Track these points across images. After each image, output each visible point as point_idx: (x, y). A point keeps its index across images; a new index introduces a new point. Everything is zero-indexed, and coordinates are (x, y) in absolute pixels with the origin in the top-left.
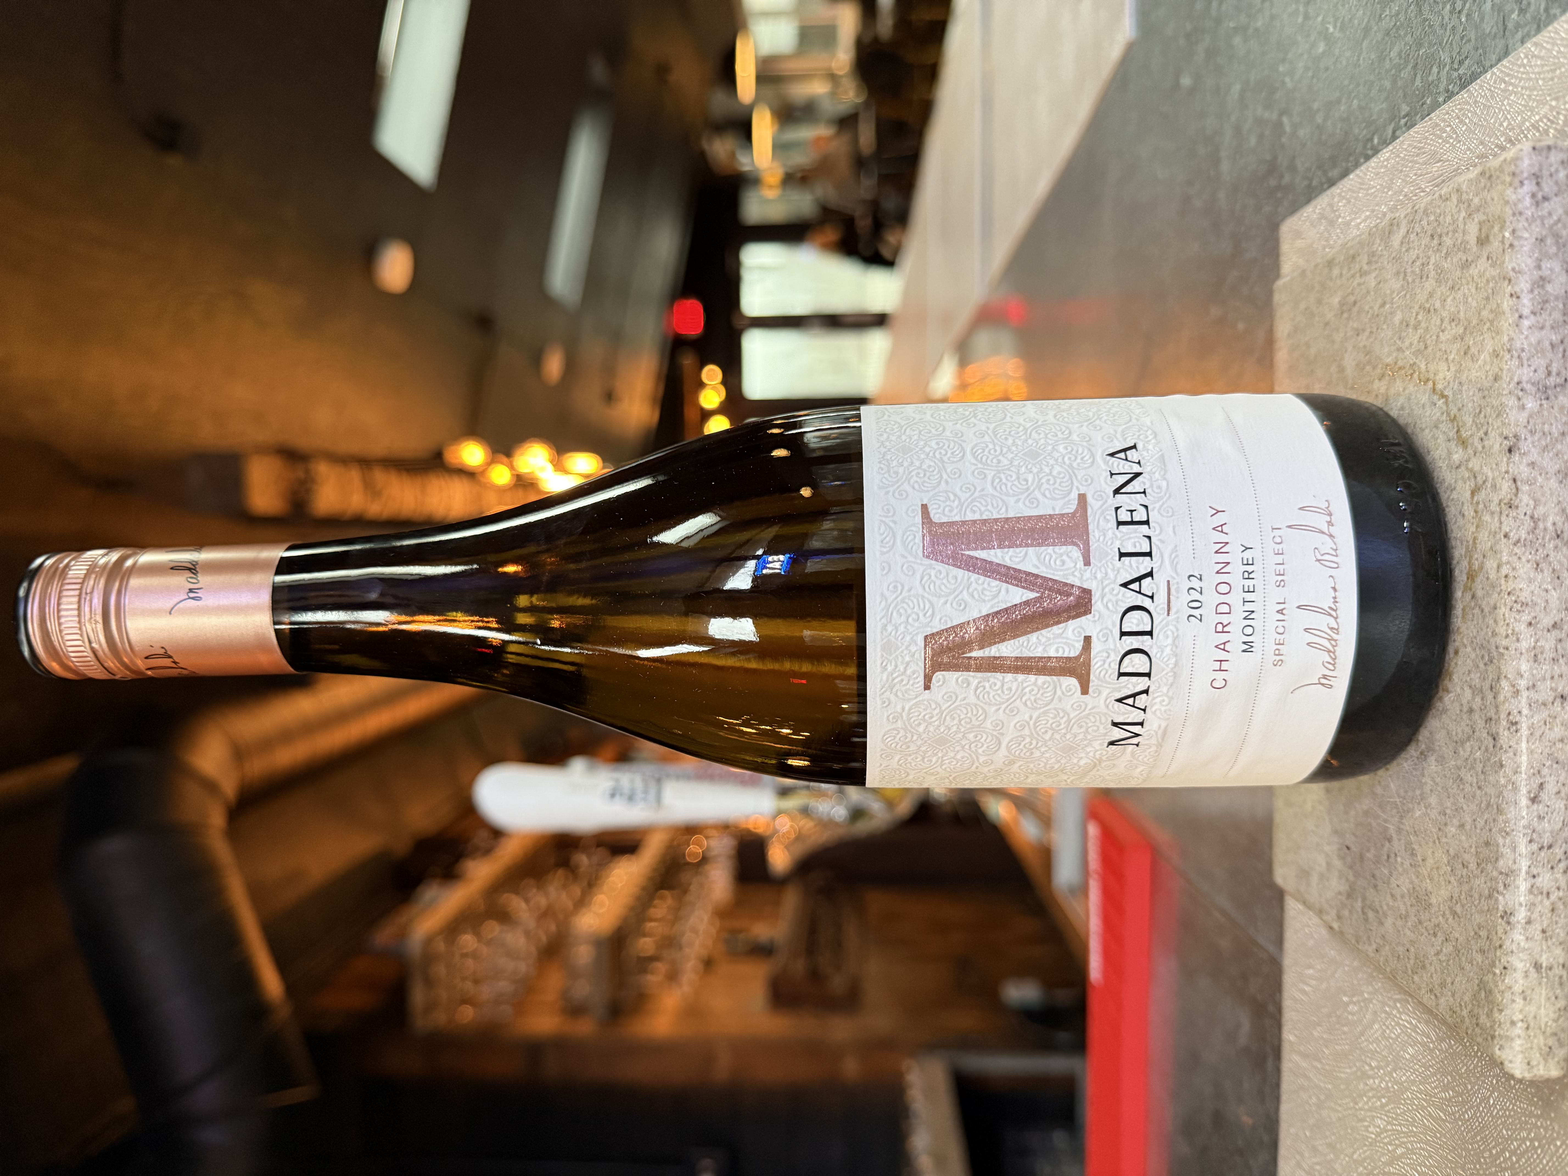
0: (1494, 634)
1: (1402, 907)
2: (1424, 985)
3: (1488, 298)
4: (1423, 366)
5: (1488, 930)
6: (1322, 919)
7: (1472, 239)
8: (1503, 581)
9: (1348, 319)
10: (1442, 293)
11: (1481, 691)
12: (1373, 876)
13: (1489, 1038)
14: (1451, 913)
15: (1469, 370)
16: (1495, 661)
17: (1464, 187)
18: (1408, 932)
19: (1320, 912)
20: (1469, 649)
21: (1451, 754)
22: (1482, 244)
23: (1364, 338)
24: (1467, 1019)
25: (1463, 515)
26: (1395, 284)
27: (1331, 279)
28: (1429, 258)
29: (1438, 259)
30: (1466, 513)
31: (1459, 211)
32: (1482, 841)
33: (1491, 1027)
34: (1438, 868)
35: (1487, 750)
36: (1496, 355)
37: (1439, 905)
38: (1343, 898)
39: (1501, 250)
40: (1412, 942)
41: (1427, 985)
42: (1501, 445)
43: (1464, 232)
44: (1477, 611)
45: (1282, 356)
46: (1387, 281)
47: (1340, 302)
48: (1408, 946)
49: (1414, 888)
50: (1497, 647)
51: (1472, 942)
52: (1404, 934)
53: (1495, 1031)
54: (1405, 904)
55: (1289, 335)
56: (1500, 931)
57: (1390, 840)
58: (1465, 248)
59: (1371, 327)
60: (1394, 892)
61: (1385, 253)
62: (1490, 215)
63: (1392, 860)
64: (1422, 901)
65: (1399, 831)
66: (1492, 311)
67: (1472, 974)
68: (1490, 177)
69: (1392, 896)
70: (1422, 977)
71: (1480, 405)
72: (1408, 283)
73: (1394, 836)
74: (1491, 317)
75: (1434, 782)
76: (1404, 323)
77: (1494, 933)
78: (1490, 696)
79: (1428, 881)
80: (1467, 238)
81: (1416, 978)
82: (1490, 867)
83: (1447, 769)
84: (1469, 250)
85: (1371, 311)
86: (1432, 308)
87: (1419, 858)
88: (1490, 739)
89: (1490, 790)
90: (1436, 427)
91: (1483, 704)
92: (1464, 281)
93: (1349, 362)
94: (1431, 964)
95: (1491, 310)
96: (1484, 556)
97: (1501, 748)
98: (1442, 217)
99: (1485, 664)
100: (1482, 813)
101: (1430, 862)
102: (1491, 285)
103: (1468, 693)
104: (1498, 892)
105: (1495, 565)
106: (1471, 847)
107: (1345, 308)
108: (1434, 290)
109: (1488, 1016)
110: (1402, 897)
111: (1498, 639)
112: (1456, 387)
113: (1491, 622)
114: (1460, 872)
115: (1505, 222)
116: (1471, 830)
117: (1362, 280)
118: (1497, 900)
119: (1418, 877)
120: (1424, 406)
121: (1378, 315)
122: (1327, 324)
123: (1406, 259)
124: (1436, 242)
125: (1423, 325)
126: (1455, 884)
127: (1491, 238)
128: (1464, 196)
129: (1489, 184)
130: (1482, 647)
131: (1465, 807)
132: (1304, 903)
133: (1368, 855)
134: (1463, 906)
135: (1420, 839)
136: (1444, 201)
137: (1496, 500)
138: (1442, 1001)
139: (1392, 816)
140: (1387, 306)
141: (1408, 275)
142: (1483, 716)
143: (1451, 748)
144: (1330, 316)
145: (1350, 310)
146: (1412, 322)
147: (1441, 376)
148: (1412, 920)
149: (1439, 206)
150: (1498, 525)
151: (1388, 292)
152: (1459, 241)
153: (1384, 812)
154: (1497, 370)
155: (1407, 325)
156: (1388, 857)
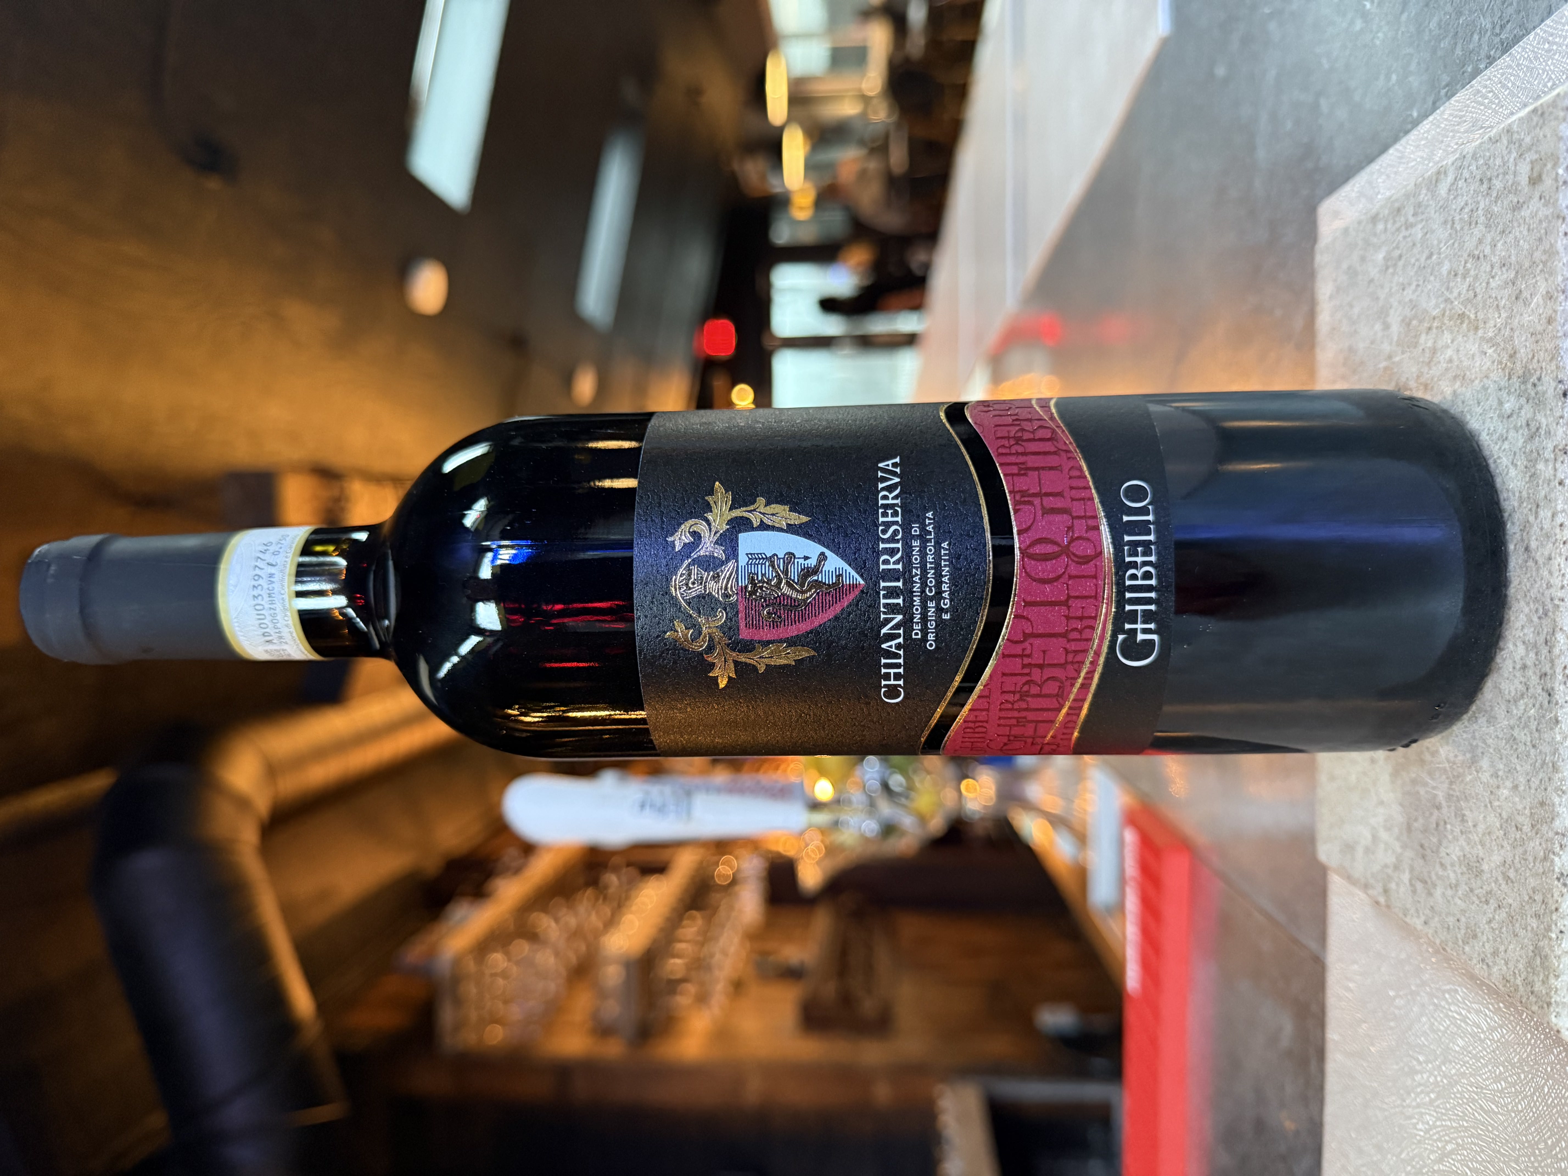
0: (1549, 586)
1: (1452, 875)
2: (1476, 955)
3: (1540, 239)
4: (1472, 316)
5: (1543, 894)
6: (1368, 894)
7: (1524, 180)
8: (1558, 530)
9: (1393, 274)
10: (1493, 239)
11: (1535, 645)
12: (1422, 846)
13: (1545, 1006)
14: (1504, 878)
15: (1521, 315)
16: (1550, 614)
17: (1515, 127)
18: (1459, 902)
19: (1366, 887)
20: (1522, 603)
21: (1503, 713)
22: (1534, 184)
23: (1410, 292)
24: (1521, 988)
25: (1516, 465)
26: (1442, 233)
27: (1375, 235)
28: (1478, 203)
29: (1487, 203)
30: (1519, 463)
31: (1510, 152)
32: (1536, 800)
33: (1547, 993)
34: (1489, 833)
35: (1541, 706)
36: (1549, 296)
37: (1492, 871)
38: (1389, 871)
39: (1554, 188)
40: (1463, 911)
41: (1479, 954)
42: (1555, 389)
43: (1515, 174)
44: (1531, 563)
45: (1324, 319)
46: (1434, 231)
47: (1384, 258)
48: (1458, 916)
49: (1464, 856)
50: (1552, 600)
51: (1527, 907)
52: (1455, 904)
53: (1551, 998)
54: (1455, 872)
55: (1331, 297)
56: (1556, 894)
57: (1439, 807)
58: (1516, 189)
59: (1418, 281)
60: (1443, 861)
61: (1431, 202)
62: (1543, 153)
63: (1441, 828)
64: (1473, 868)
65: (1449, 797)
66: (1545, 252)
67: (1526, 941)
68: (1543, 114)
69: (1442, 865)
70: (1474, 946)
71: (1533, 350)
72: (1456, 232)
73: (1444, 803)
74: (1544, 258)
75: (1486, 744)
76: (1453, 273)
77: (1549, 896)
78: (1544, 651)
79: (1480, 847)
80: (1519, 178)
81: (1467, 949)
82: (1545, 828)
83: (1499, 730)
84: (1520, 191)
85: (1417, 263)
86: (1481, 256)
87: (1470, 824)
88: (1545, 695)
89: (1546, 748)
90: (1487, 377)
91: (1537, 660)
92: (1515, 224)
93: (1395, 320)
94: (1483, 933)
95: (1544, 250)
96: (1538, 506)
97: (1557, 704)
98: (1492, 159)
99: (1540, 618)
100: (1537, 772)
101: (1481, 828)
102: (1544, 225)
103: (1521, 650)
104: (1554, 853)
105: (1549, 514)
106: (1525, 808)
107: (1389, 263)
108: (1484, 235)
109: (1543, 982)
110: (1452, 865)
111: (1552, 590)
112: (1506, 334)
113: (1546, 573)
114: (1513, 836)
115: (1558, 158)
116: (1524, 790)
117: (1407, 233)
118: (1552, 861)
119: (1468, 844)
120: (1473, 356)
121: (1424, 267)
122: (1371, 281)
123: (1454, 207)
124: (1485, 186)
125: (1472, 273)
126: (1509, 848)
127: (1544, 177)
128: (1515, 136)
129: (1541, 121)
130: (1536, 600)
131: (1519, 768)
132: (1349, 878)
133: (1416, 825)
134: (1516, 871)
135: (1471, 803)
136: (1493, 143)
137: (1550, 446)
138: (1495, 969)
139: (1441, 783)
140: (1434, 257)
141: (1457, 222)
142: (1538, 671)
143: (1503, 707)
144: (1374, 272)
145: (1395, 265)
146: (1461, 270)
147: (1492, 323)
148: (1463, 889)
149: (1489, 149)
150: (1552, 472)
151: (1435, 242)
152: (1510, 183)
153: (1433, 779)
154: (1551, 312)
155: (1456, 275)
156: (1437, 825)
